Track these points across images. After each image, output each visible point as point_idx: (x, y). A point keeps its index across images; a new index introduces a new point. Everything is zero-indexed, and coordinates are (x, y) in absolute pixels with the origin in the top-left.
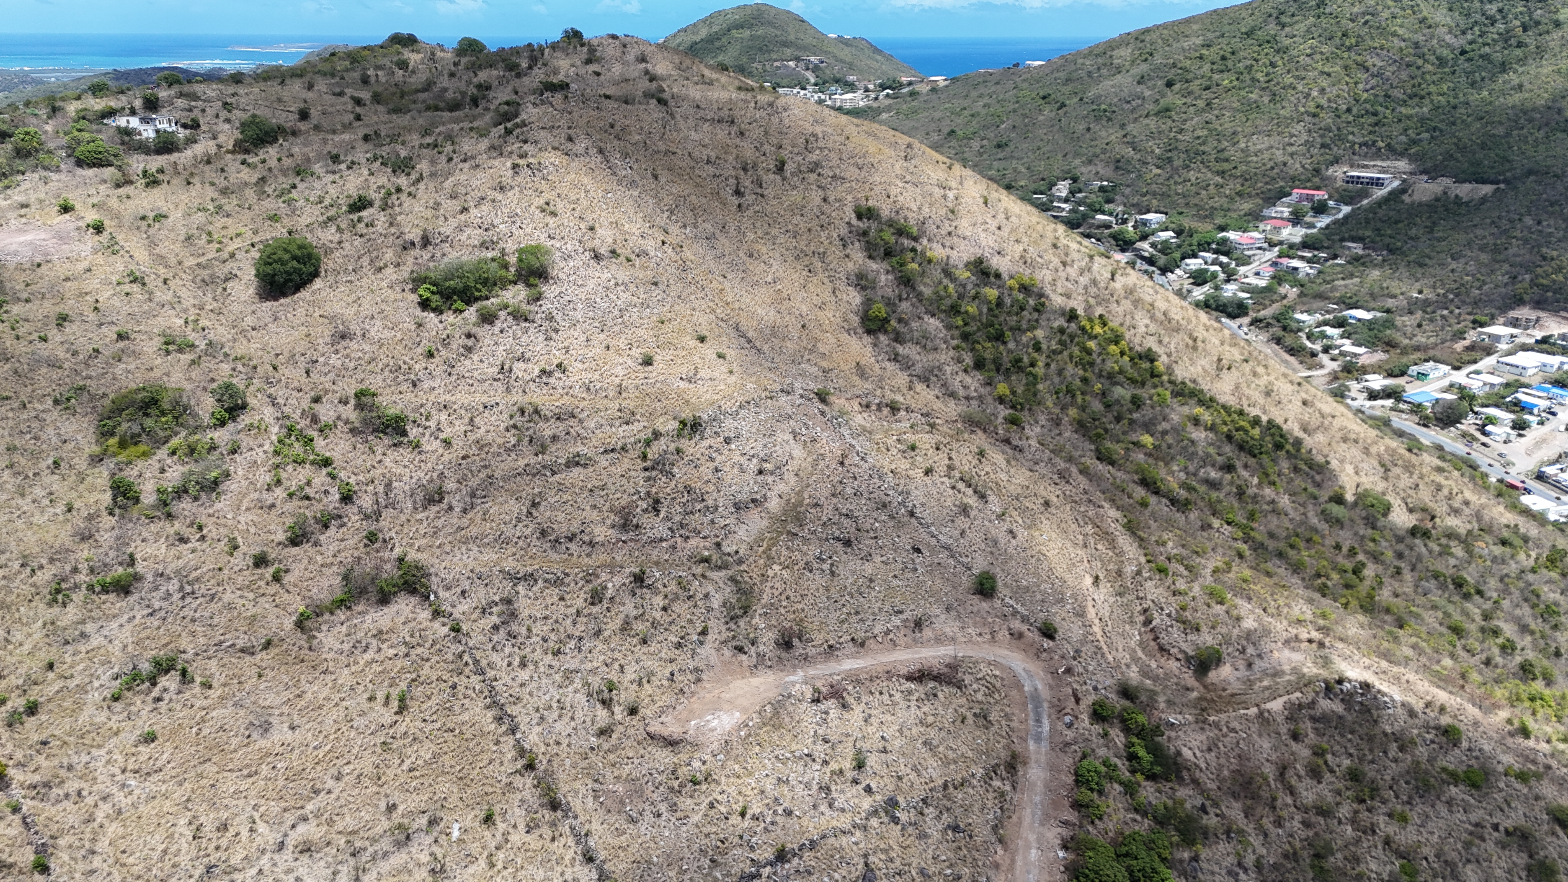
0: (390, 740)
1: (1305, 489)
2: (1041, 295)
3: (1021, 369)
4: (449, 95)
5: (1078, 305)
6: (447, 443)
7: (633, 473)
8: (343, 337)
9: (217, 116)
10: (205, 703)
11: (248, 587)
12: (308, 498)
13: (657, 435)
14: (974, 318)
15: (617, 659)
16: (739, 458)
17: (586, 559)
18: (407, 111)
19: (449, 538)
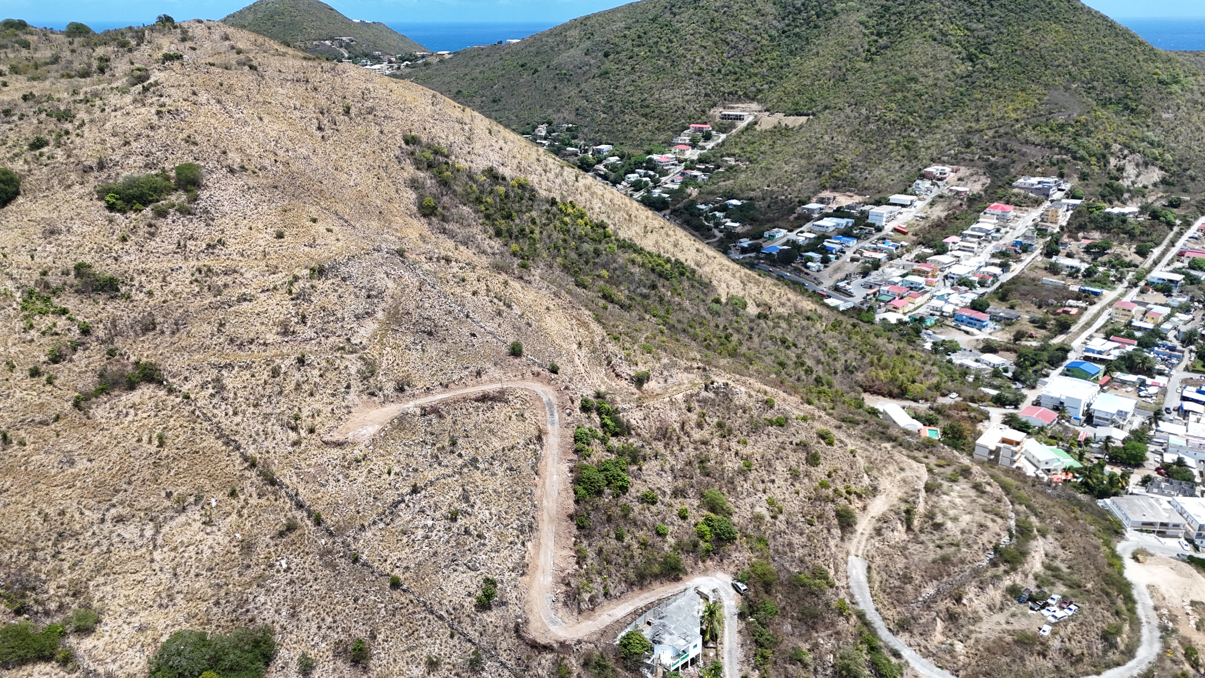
0: (158, 461)
1: (698, 297)
2: (533, 190)
3: (524, 236)
4: (76, 65)
5: (555, 195)
6: (150, 294)
7: (284, 302)
8: (52, 233)
10: (25, 453)
11: (31, 388)
12: (57, 334)
13: (296, 278)
14: (491, 206)
15: (296, 406)
16: (353, 289)
17: (264, 353)
18: (46, 79)
19: (167, 349)
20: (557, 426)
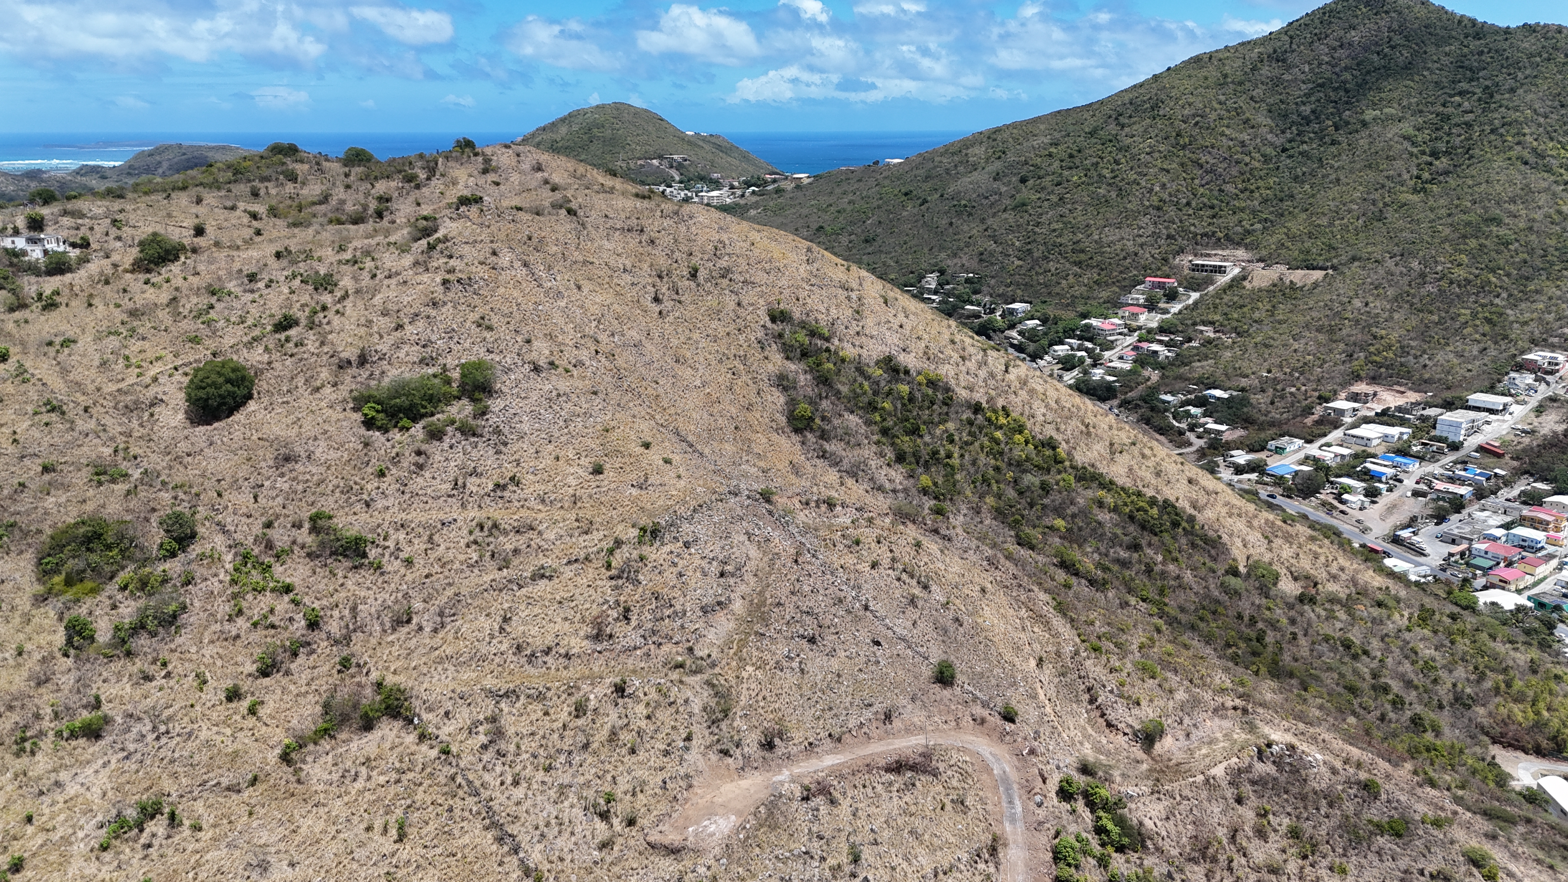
0: (393, 870)
1: (1204, 564)
2: (948, 389)
3: (939, 461)
4: (349, 208)
5: (980, 396)
6: (409, 562)
7: (599, 582)
8: (287, 459)
9: (107, 234)
11: (224, 722)
12: (273, 626)
13: (618, 543)
14: (890, 414)
15: (608, 771)
16: (700, 562)
17: (565, 672)
18: (310, 225)
19: (424, 659)
20: (1020, 826)
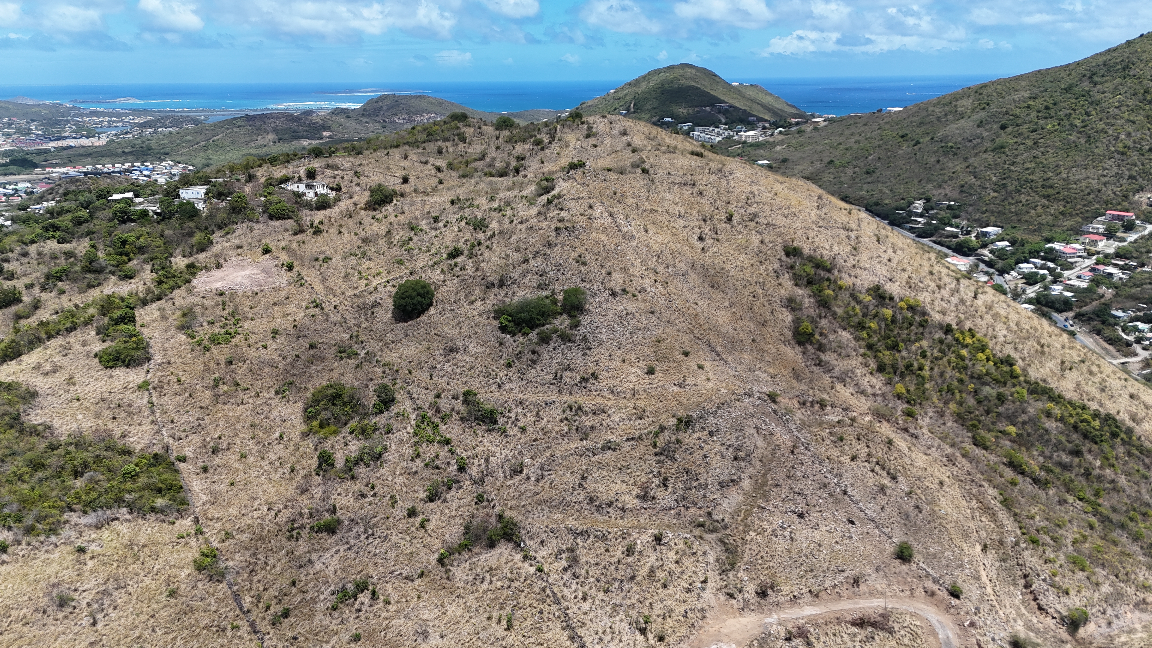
1: (1138, 471)
2: (924, 313)
3: (912, 372)
4: (498, 164)
5: (950, 319)
6: (523, 430)
7: (647, 456)
8: (452, 350)
9: (351, 182)
10: (388, 615)
11: (406, 531)
12: (438, 468)
14: (875, 332)
15: (647, 599)
16: (719, 447)
17: (621, 521)
18: (472, 177)
19: (529, 500)
